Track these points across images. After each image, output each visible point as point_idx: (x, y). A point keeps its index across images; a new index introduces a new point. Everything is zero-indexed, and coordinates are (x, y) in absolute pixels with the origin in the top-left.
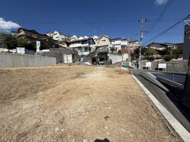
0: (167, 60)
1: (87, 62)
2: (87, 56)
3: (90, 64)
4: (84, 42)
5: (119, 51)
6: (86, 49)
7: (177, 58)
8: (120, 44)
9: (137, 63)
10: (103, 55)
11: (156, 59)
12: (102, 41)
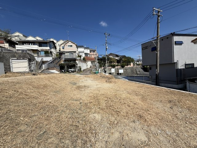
0: (123, 67)
1: (52, 70)
2: (51, 63)
3: (57, 72)
4: (42, 44)
5: (84, 59)
6: (47, 53)
7: (127, 66)
8: (83, 52)
9: (104, 70)
10: (70, 62)
11: (116, 66)
12: (69, 46)
